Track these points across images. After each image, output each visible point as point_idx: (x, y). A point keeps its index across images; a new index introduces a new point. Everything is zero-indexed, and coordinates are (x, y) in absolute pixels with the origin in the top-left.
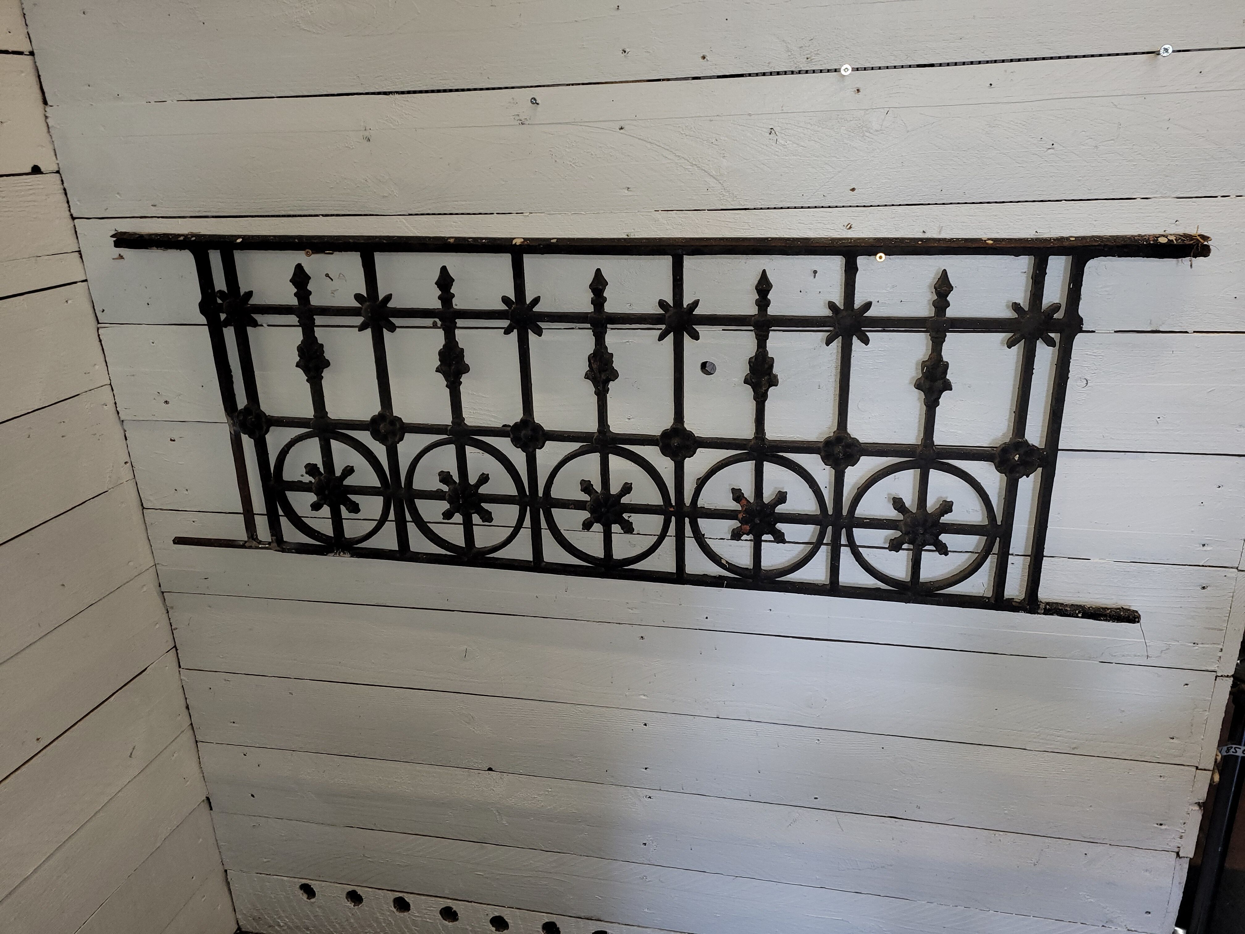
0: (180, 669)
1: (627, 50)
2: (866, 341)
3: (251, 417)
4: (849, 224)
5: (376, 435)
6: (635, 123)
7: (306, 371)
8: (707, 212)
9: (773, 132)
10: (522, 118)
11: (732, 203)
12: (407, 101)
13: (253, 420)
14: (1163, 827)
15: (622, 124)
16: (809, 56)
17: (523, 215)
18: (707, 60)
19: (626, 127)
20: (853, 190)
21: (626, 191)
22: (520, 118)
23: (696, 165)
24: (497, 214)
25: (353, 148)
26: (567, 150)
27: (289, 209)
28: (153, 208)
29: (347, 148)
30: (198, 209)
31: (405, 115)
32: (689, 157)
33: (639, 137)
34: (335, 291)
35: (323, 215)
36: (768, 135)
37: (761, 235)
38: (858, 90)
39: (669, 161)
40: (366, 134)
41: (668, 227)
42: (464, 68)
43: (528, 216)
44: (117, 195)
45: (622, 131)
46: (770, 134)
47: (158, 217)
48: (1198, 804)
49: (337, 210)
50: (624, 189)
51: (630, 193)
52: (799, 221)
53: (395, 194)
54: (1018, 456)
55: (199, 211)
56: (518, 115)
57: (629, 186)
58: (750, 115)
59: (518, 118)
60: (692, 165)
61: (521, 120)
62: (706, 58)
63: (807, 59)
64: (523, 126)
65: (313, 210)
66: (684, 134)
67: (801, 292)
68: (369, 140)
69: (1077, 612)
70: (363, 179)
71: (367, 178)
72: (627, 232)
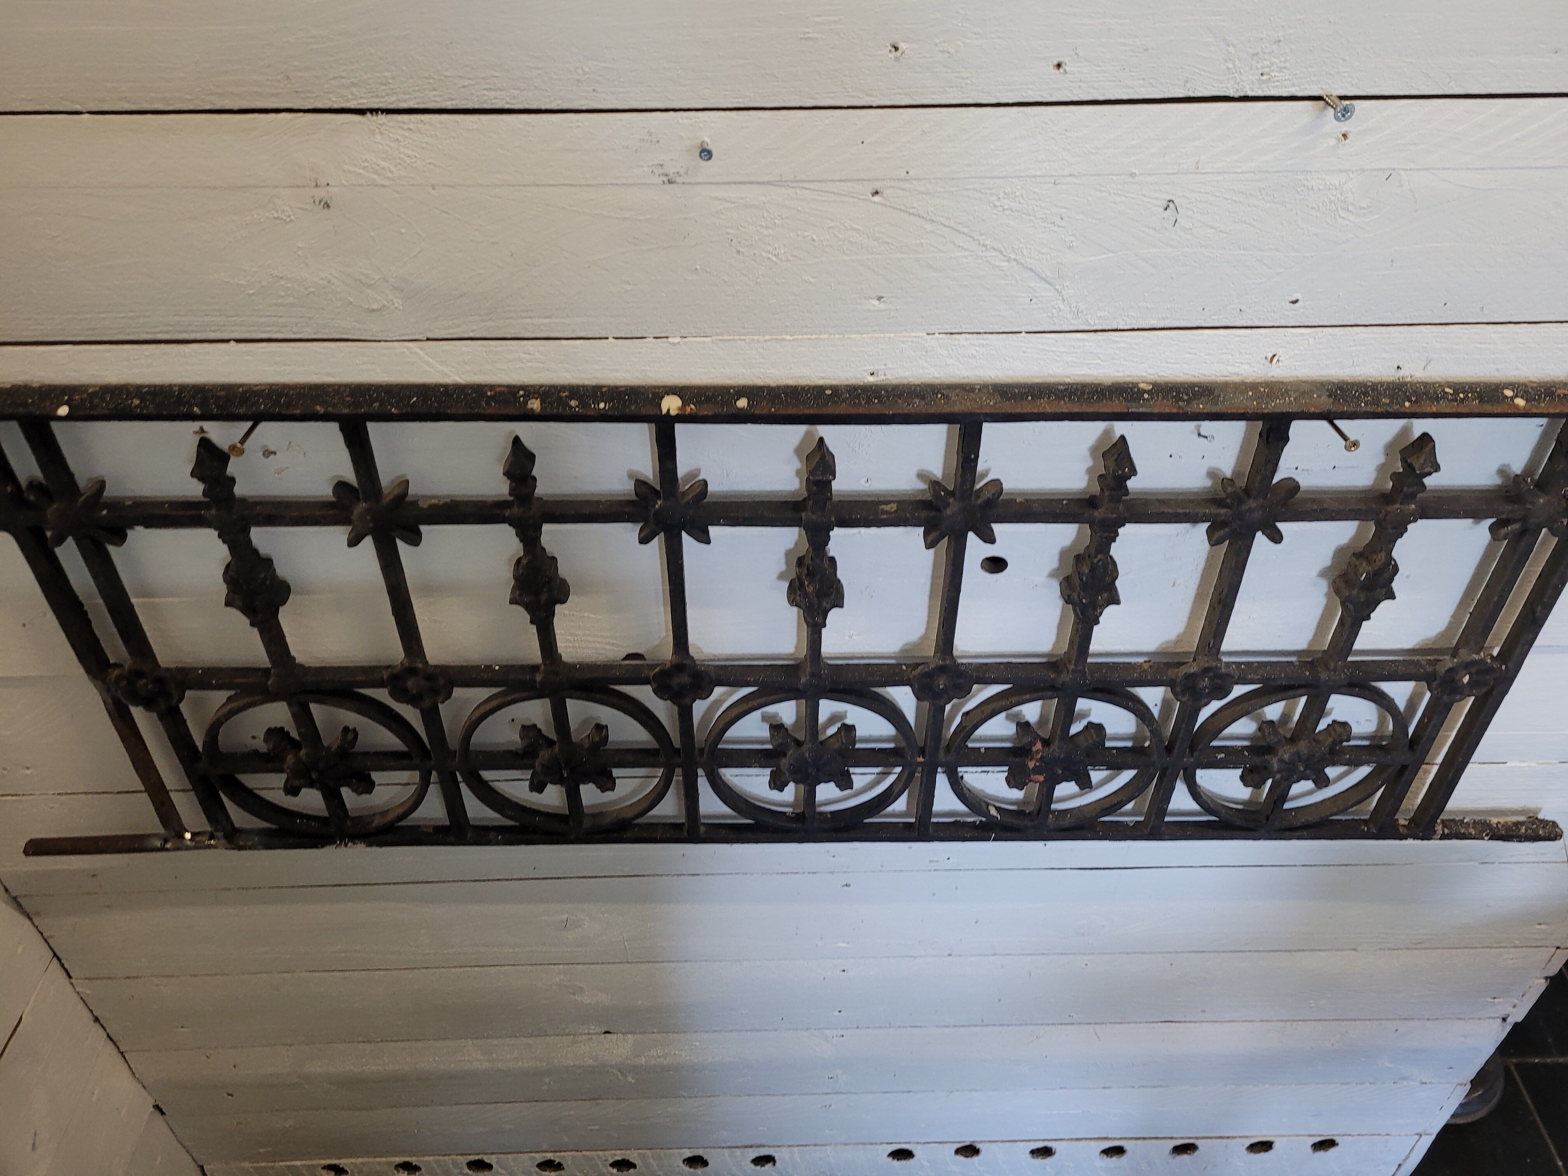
0: (72, 981)
1: (902, 46)
2: (1276, 537)
3: (145, 681)
4: (1274, 356)
5: (400, 694)
6: (907, 185)
7: (248, 610)
8: (1024, 337)
9: (1171, 204)
10: (671, 171)
11: (1073, 322)
12: (410, 129)
13: (150, 685)
14: (1496, 1000)
15: (878, 185)
16: (1266, 70)
17: (670, 343)
18: (1066, 72)
19: (886, 193)
20: (1295, 302)
21: (876, 302)
22: (666, 171)
23: (1015, 260)
24: (615, 338)
25: (291, 221)
26: (762, 230)
27: (158, 330)
29: (278, 221)
31: (407, 159)
32: (1004, 247)
33: (912, 211)
34: (282, 469)
35: (238, 341)
36: (1162, 209)
37: (1118, 372)
38: (1345, 136)
39: (966, 253)
40: (321, 193)
41: (949, 361)
42: (539, 69)
43: (679, 343)
45: (877, 198)
46: (1166, 209)
48: (1546, 978)
49: (269, 332)
50: (872, 298)
51: (882, 306)
52: (1189, 350)
53: (396, 305)
54: (1468, 677)
56: (662, 166)
57: (882, 295)
58: (1132, 175)
59: (659, 170)
60: (1009, 260)
61: (666, 175)
62: (1063, 65)
63: (1262, 74)
64: (671, 186)
65: (214, 332)
66: (1001, 206)
67: (1171, 456)
68: (328, 206)
69: (1484, 835)
70: (322, 279)
71: (330, 277)
72: (872, 369)
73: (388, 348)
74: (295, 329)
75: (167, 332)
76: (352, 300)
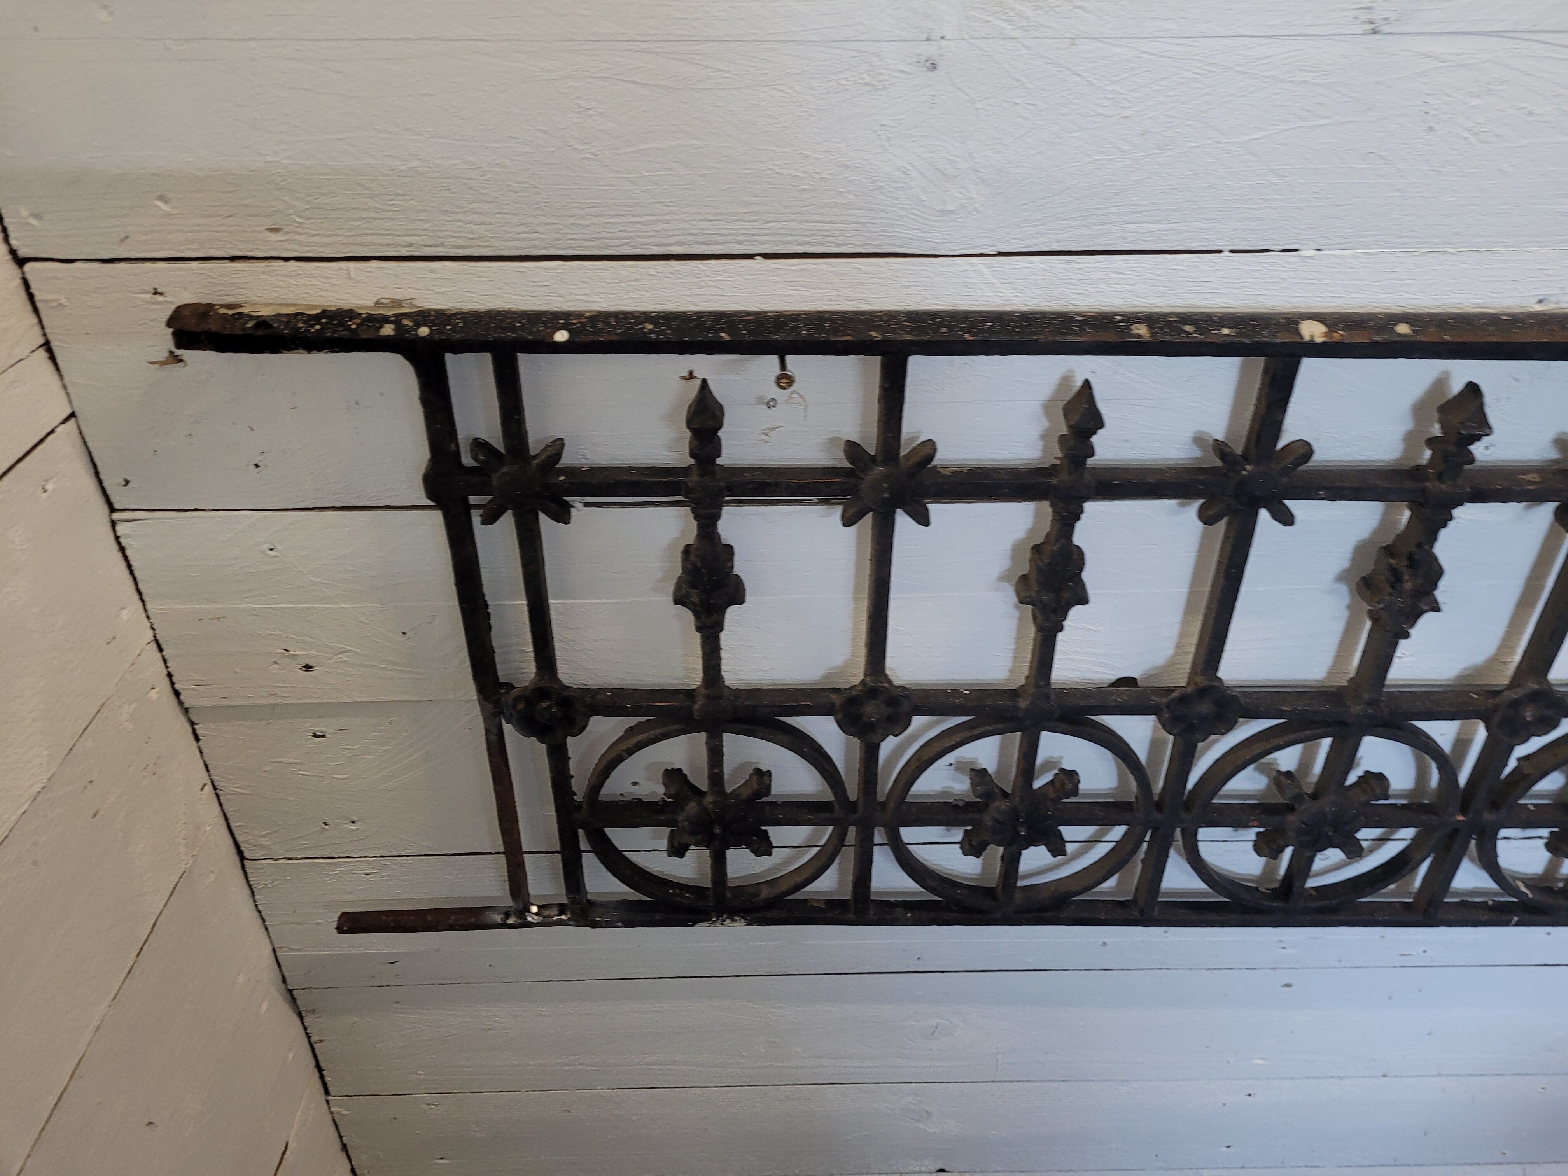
0: (329, 1098)
5: (847, 725)
13: (554, 710)
22: (1372, 17)
24: (1230, 251)
25: (884, 88)
26: (1470, 100)
27: (672, 240)
28: (273, 237)
29: (868, 88)
30: (409, 239)
34: (772, 429)
35: (765, 255)
40: (929, 50)
43: (1312, 255)
44: (159, 203)
47: (286, 259)
49: (808, 243)
53: (977, 205)
55: (410, 245)
56: (1370, 9)
59: (1365, 16)
61: (1372, 23)
64: (1372, 37)
65: (740, 243)
68: (935, 67)
70: (898, 169)
71: (908, 166)
72: (1542, 292)
73: (948, 265)
74: (839, 240)
75: (683, 244)
76: (923, 198)
